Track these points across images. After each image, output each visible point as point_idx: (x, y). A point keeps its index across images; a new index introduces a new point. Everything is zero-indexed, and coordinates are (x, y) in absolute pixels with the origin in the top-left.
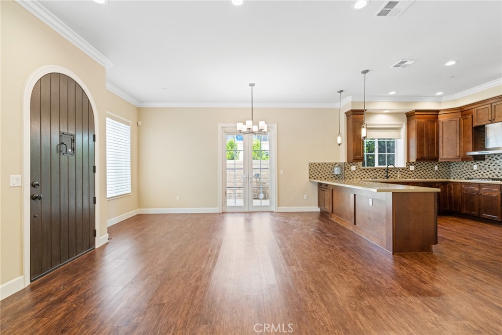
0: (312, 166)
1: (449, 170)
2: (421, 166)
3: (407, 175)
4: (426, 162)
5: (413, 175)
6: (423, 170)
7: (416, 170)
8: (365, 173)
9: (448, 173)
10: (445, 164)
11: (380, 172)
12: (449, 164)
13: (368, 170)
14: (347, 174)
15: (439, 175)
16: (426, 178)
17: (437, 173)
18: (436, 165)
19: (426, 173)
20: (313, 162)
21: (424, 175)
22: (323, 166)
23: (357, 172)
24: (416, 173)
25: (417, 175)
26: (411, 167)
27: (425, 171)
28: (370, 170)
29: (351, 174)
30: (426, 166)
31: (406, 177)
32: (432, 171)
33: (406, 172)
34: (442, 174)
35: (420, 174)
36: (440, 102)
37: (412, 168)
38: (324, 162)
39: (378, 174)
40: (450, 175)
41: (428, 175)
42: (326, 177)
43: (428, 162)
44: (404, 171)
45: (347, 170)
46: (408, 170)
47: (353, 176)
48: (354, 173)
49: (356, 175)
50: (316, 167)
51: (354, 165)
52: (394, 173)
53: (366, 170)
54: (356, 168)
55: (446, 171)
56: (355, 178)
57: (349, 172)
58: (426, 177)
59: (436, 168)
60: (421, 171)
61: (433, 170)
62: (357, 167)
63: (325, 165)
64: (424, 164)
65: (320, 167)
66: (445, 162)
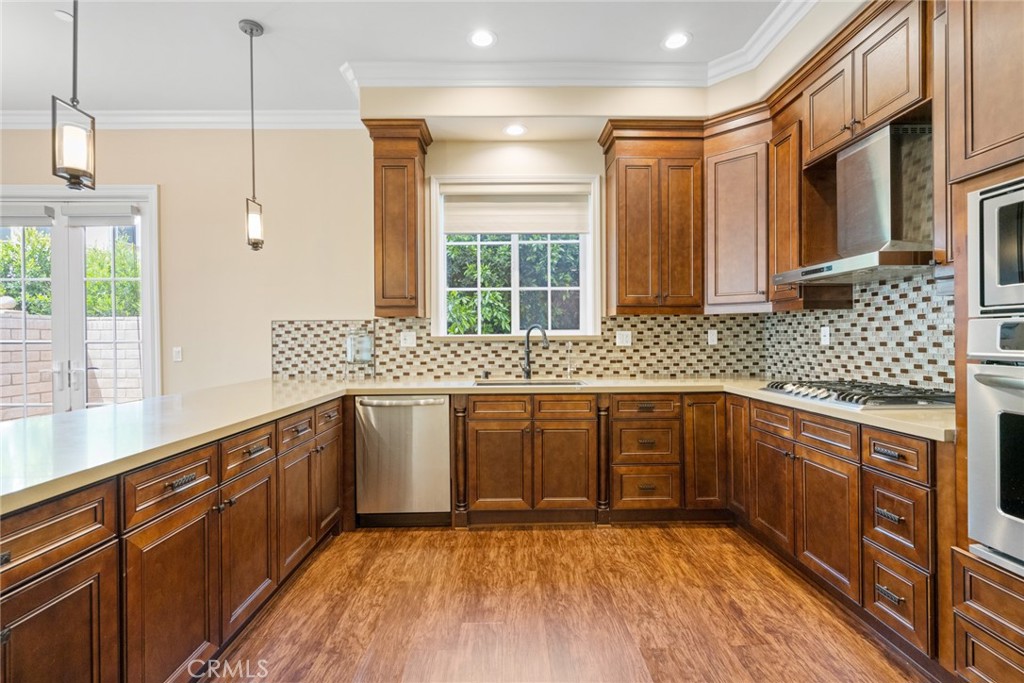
0: (281, 331)
1: (759, 345)
2: (657, 330)
3: (606, 363)
4: (673, 319)
5: (626, 362)
6: (663, 344)
7: (640, 346)
8: (451, 357)
9: (756, 356)
10: (746, 325)
11: (505, 354)
12: (759, 326)
13: (461, 345)
14: (386, 359)
15: (723, 364)
16: (673, 376)
17: (716, 357)
18: (713, 326)
19: (676, 358)
20: (285, 317)
21: (667, 362)
22: (320, 331)
23: (419, 352)
24: (636, 358)
25: (643, 365)
26: (619, 333)
27: (670, 351)
28: (467, 346)
29: (400, 361)
30: (674, 332)
31: (599, 370)
32: (696, 350)
33: (603, 352)
34: (733, 360)
35: (653, 361)
36: (703, 90)
37: (624, 338)
38: (323, 317)
39: (498, 362)
40: (762, 363)
41: (683, 365)
42: (333, 371)
43: (683, 317)
44: (593, 349)
45: (386, 346)
46: (609, 345)
47: (406, 368)
48: (410, 357)
49: (417, 363)
50: (298, 335)
51: (410, 328)
52: (556, 358)
53: (454, 346)
54: (419, 338)
55: (749, 350)
56: (413, 374)
57: (393, 354)
58: (673, 369)
59: (712, 337)
60: (656, 350)
61: (703, 344)
62: (423, 334)
63: (330, 328)
64: (667, 326)
65: (310, 335)
66: (746, 317)
